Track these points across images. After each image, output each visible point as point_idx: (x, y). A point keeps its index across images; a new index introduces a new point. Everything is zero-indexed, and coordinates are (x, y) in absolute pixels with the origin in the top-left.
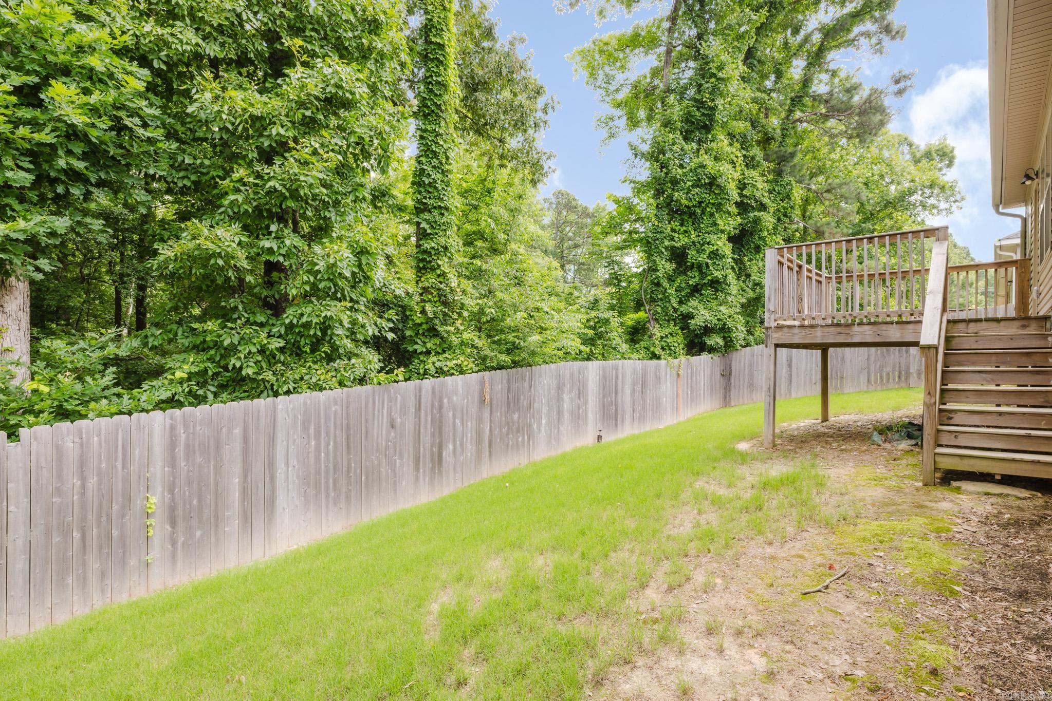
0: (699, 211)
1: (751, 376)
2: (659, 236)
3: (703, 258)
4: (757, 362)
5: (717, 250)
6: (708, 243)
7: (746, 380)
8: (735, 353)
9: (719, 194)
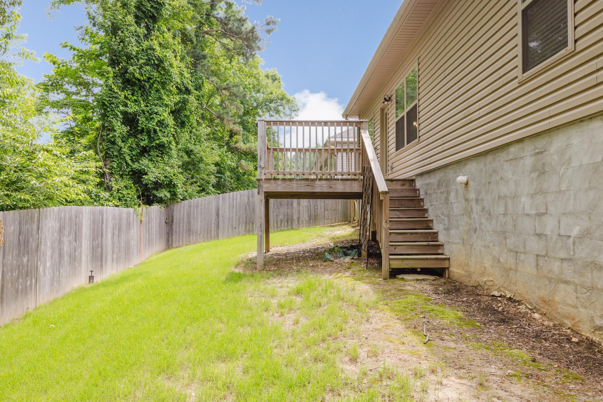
0: (147, 85)
1: (189, 223)
2: (114, 101)
3: (152, 125)
4: (193, 212)
5: (163, 120)
6: (156, 113)
7: (185, 226)
8: (176, 204)
9: (164, 75)
